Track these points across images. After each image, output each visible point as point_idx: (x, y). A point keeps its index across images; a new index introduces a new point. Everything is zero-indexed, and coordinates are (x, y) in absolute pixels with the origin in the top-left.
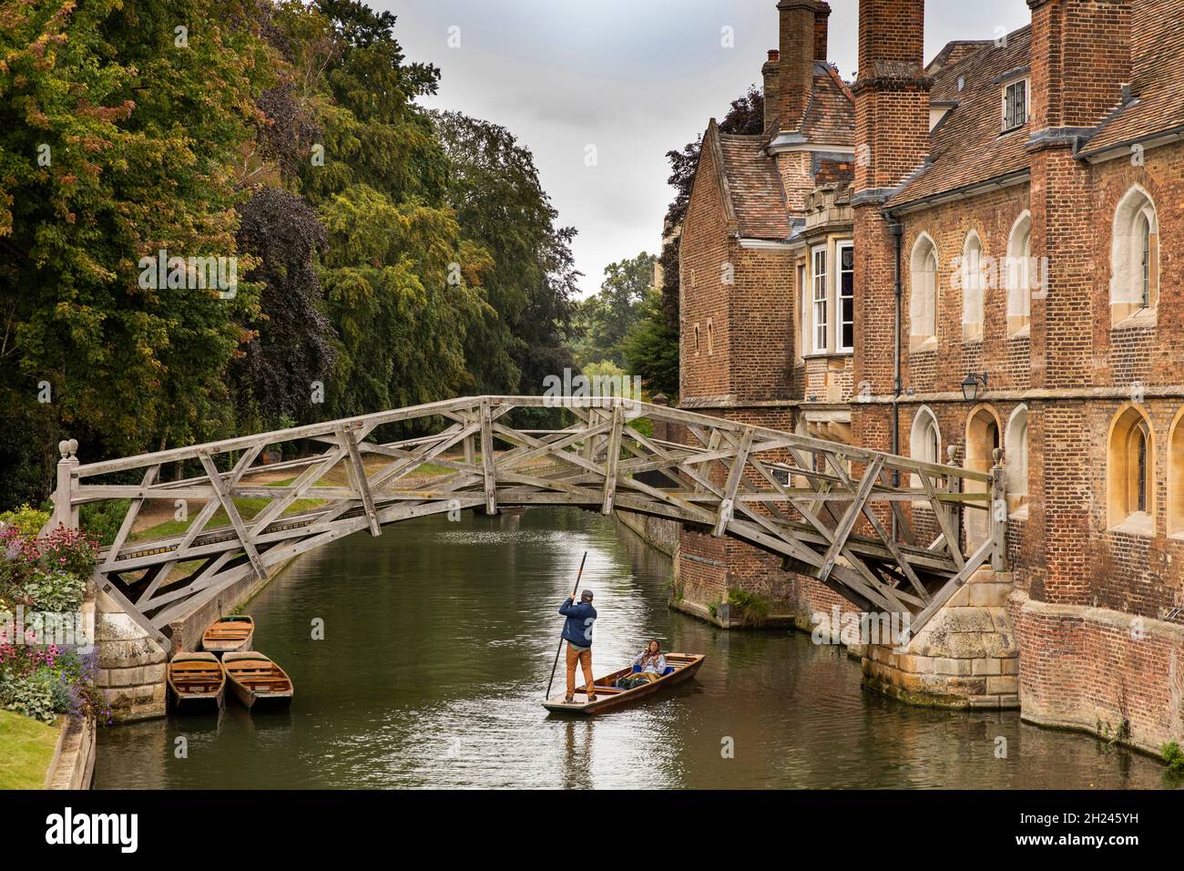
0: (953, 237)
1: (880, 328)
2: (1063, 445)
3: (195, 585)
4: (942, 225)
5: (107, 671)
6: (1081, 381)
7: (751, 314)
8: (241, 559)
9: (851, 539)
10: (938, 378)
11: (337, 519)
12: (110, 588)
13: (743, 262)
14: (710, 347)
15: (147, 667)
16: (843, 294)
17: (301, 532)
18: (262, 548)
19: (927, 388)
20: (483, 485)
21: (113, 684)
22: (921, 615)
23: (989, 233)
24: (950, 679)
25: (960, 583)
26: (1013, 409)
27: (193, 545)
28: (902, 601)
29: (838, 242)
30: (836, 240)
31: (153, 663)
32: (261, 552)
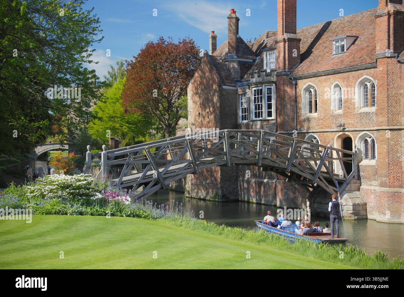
1: (289, 111)
3: (145, 192)
4: (319, 81)
9: (321, 172)
10: (318, 125)
11: (186, 169)
13: (223, 93)
16: (268, 102)
23: (345, 83)
24: (349, 212)
26: (360, 133)
28: (334, 190)
29: (266, 87)
30: (265, 86)
32: (164, 180)
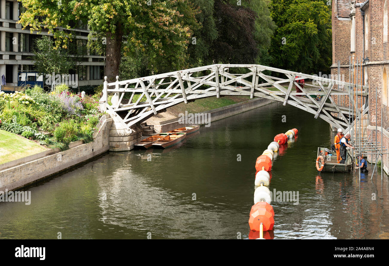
3: (138, 116)
5: (112, 137)
7: (341, 40)
9: (325, 106)
11: (175, 98)
12: (116, 116)
13: (339, 24)
15: (124, 138)
17: (166, 102)
20: (216, 90)
21: (114, 141)
22: (346, 129)
25: (359, 120)
27: (138, 104)
28: (341, 125)
31: (126, 136)
32: (156, 107)
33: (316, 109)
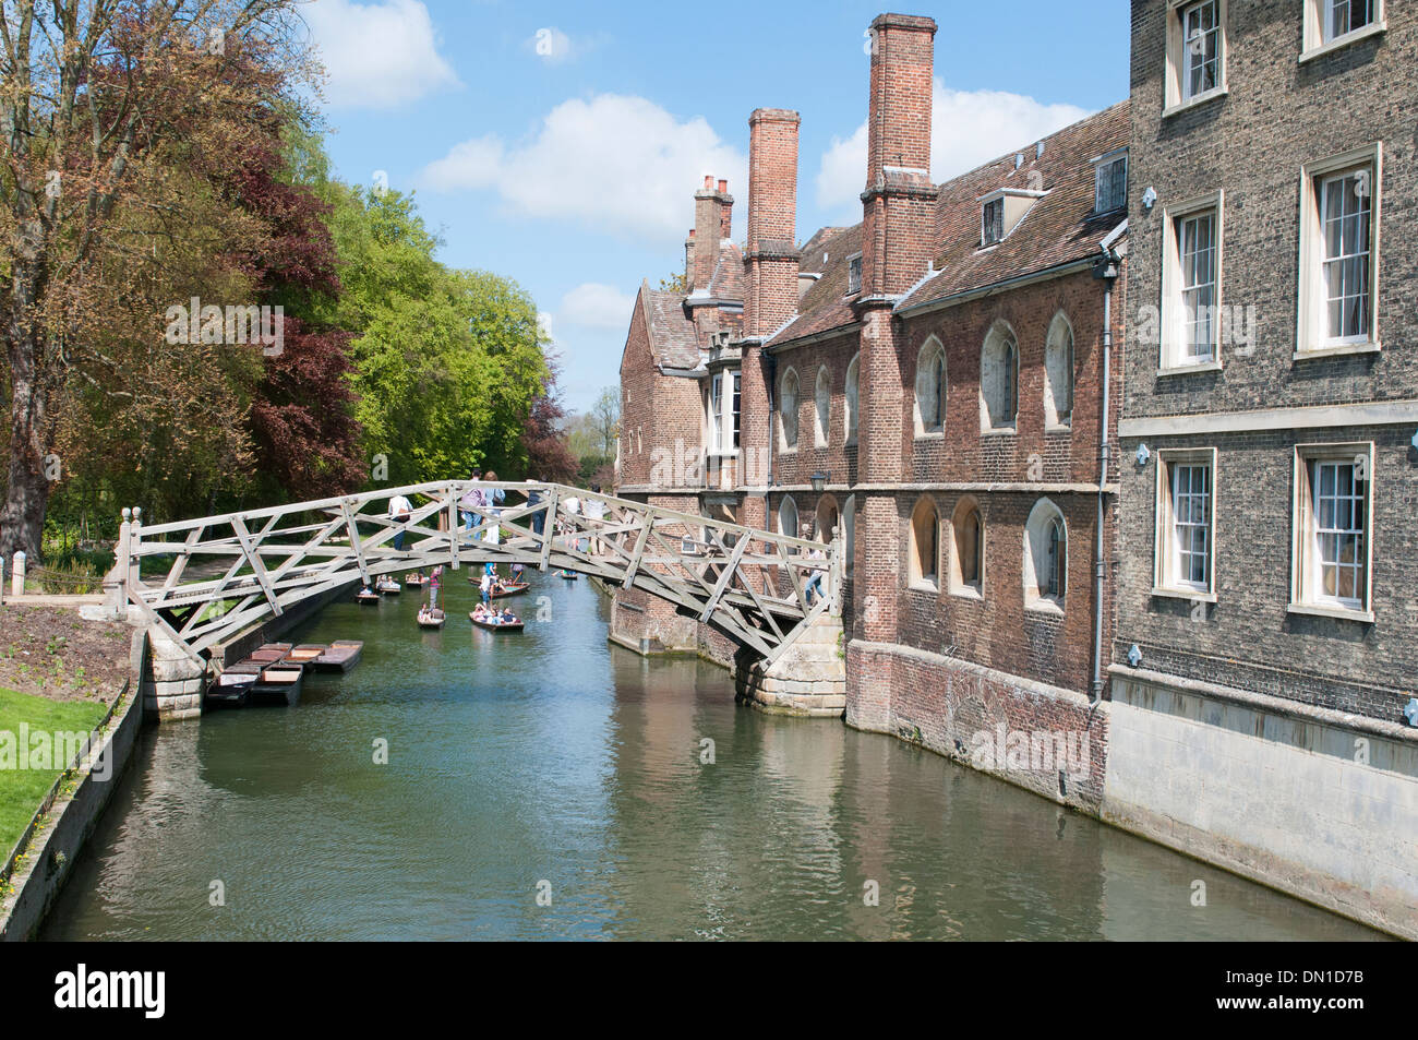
0: (809, 370)
2: (877, 525)
3: (226, 620)
4: (803, 361)
5: (152, 685)
6: (893, 478)
7: (669, 424)
8: (262, 599)
9: (726, 592)
10: (797, 474)
11: (338, 571)
12: (158, 622)
13: (664, 386)
14: (640, 448)
15: (186, 682)
16: (734, 411)
17: (309, 581)
18: (278, 592)
19: (791, 481)
20: (449, 548)
22: (776, 649)
23: (834, 369)
24: (796, 697)
25: (806, 626)
26: (847, 498)
27: (227, 589)
28: (764, 639)
30: (730, 371)
31: (192, 678)
32: (277, 595)
33: (704, 599)
